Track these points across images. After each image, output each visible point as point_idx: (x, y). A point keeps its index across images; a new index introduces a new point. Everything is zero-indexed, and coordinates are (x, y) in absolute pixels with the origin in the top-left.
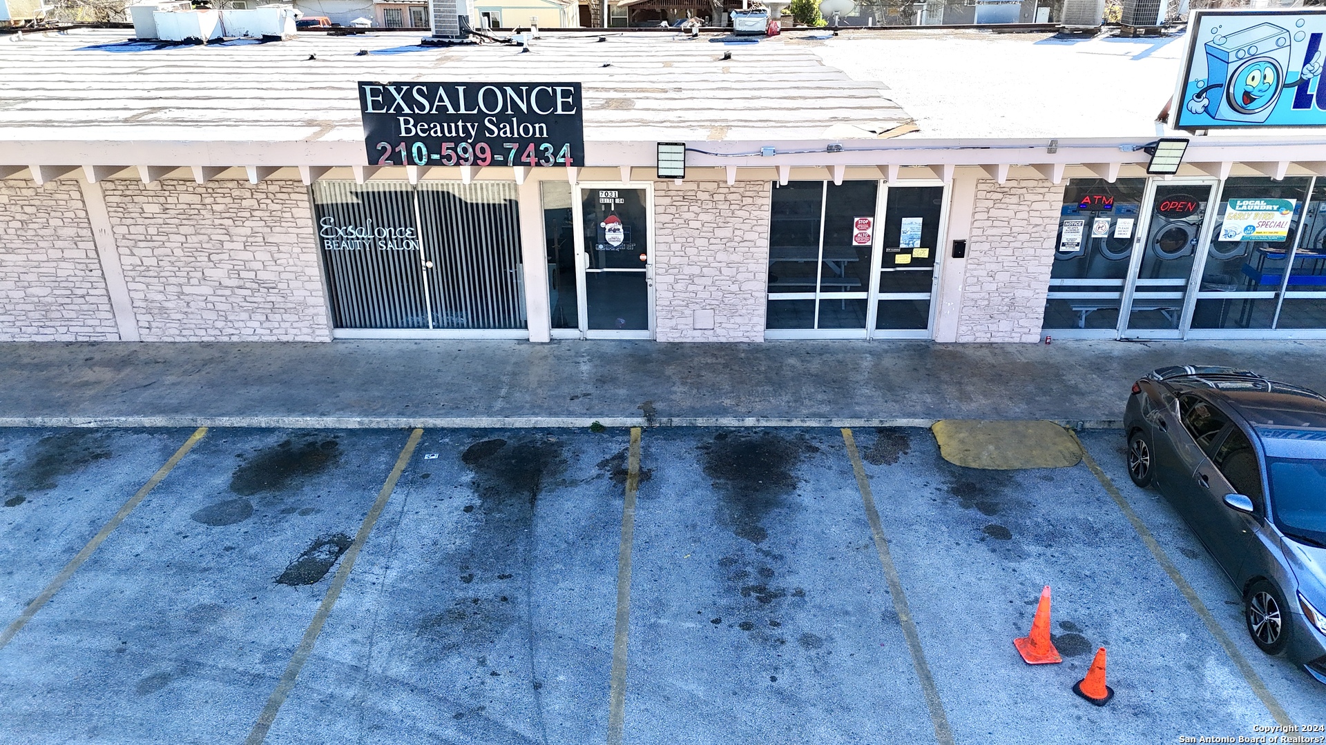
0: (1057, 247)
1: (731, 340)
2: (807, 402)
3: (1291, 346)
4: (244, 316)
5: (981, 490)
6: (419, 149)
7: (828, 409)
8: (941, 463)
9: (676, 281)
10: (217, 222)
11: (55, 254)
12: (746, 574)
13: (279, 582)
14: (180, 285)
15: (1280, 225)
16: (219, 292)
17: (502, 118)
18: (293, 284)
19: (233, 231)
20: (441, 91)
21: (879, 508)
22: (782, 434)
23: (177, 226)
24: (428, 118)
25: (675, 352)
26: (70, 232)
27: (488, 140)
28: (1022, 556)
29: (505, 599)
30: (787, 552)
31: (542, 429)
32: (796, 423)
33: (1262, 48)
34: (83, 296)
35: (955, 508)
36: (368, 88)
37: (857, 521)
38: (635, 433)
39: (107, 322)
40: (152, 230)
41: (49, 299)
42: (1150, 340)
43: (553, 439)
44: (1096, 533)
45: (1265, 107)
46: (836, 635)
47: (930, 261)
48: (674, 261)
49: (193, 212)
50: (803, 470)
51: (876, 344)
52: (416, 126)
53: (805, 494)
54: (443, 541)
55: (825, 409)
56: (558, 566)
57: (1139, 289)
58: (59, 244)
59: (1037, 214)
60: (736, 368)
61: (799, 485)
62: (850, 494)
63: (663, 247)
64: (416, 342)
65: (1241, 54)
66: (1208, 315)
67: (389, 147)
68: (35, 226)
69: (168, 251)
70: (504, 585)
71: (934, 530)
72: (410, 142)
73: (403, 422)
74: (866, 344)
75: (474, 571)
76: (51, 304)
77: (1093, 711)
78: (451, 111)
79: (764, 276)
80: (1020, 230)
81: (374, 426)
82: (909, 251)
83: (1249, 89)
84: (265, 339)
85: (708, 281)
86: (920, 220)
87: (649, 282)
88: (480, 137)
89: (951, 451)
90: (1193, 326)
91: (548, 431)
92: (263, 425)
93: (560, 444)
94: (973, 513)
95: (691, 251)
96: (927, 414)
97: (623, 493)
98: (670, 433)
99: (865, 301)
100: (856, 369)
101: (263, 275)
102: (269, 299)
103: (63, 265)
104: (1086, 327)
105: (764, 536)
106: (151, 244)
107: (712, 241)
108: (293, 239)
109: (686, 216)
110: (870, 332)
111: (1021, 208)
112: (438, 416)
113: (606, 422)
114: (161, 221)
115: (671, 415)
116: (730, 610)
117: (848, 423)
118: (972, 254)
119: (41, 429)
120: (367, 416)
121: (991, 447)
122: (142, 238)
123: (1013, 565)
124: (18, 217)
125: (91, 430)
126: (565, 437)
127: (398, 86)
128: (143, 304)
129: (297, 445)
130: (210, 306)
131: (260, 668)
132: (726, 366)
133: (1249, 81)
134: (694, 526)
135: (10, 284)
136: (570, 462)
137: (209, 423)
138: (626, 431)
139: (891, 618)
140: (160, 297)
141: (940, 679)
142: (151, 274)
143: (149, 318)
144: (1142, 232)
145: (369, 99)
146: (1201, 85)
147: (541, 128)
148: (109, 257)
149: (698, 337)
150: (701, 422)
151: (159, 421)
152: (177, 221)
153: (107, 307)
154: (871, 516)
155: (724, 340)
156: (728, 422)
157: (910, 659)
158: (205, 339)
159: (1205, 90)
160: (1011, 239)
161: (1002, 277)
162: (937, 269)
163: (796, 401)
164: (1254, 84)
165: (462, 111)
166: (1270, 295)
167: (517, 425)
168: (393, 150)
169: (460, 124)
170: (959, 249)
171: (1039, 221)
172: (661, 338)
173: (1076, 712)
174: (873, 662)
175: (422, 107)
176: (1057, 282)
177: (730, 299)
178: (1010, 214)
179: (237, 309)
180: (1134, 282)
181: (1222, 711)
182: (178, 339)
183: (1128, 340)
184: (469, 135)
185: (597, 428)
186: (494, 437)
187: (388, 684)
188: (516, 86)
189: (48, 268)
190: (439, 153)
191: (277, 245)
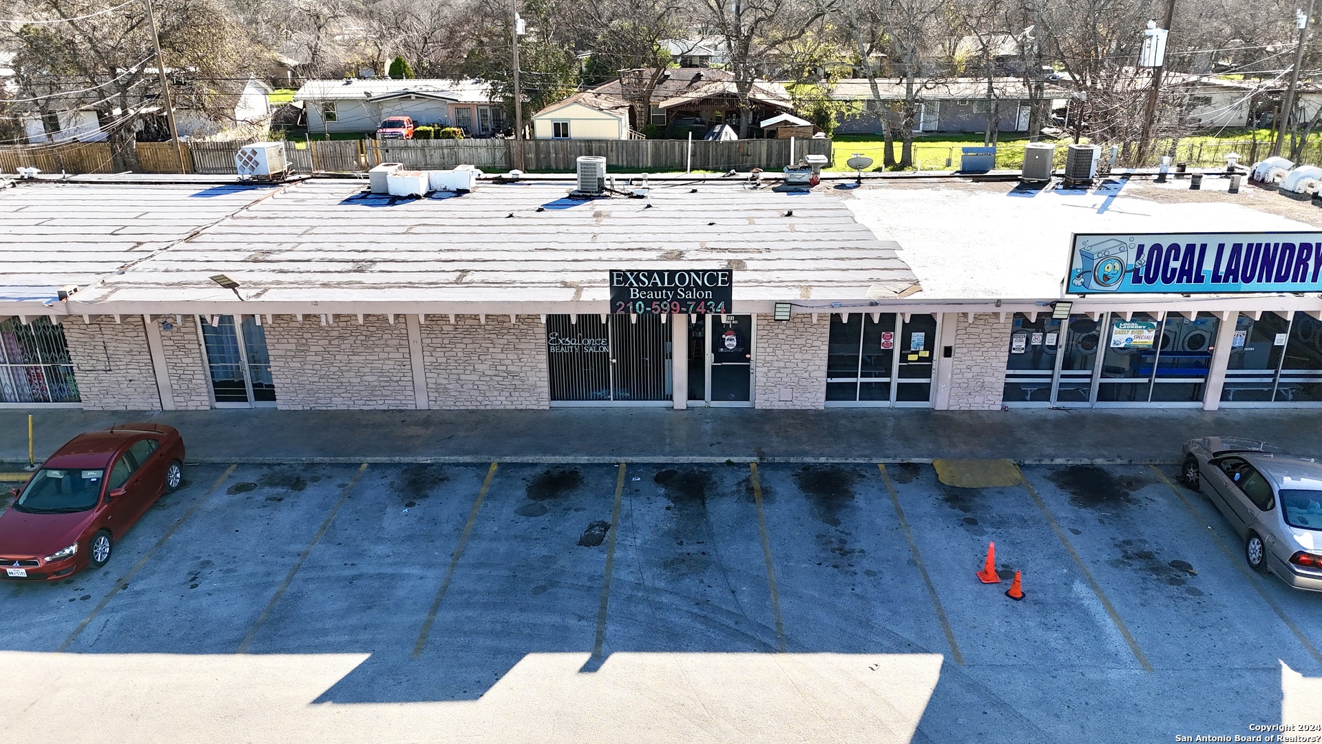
0: (1010, 351)
1: (803, 408)
2: (856, 448)
3: (1161, 412)
4: (496, 393)
5: (962, 499)
6: (640, 305)
7: (869, 452)
8: (939, 484)
9: (769, 371)
10: (487, 336)
11: (383, 355)
12: (832, 542)
13: (579, 545)
14: (459, 374)
15: (1147, 338)
16: (482, 379)
17: (688, 288)
18: (528, 374)
19: (496, 341)
20: (655, 275)
21: (903, 508)
22: (842, 467)
23: (462, 338)
24: (647, 289)
25: (768, 415)
26: (396, 342)
27: (678, 300)
28: (983, 533)
29: (704, 553)
30: (853, 532)
31: (696, 464)
32: (850, 461)
33: (1112, 252)
34: (397, 382)
35: (947, 508)
36: (615, 273)
37: (891, 516)
38: (753, 466)
39: (409, 398)
40: (446, 341)
41: (375, 383)
42: (1071, 409)
43: (705, 470)
44: (1026, 522)
45: (1116, 282)
46: (883, 570)
47: (930, 359)
48: (768, 358)
49: (472, 330)
50: (857, 488)
51: (896, 411)
52: (639, 293)
53: (860, 501)
54: (660, 525)
55: (867, 452)
56: (728, 537)
57: (1062, 376)
58: (387, 349)
59: (997, 331)
60: (809, 426)
61: (856, 496)
62: (886, 501)
63: (762, 350)
64: (603, 409)
65: (1100, 255)
66: (1106, 393)
67: (623, 304)
68: (374, 339)
69: (454, 354)
70: (700, 546)
71: (935, 520)
72: (635, 301)
73: (613, 459)
74: (890, 411)
75: (683, 540)
76: (376, 386)
77: (1014, 603)
78: (660, 285)
79: (825, 368)
80: (987, 340)
81: (596, 461)
82: (917, 352)
83: (1106, 273)
84: (508, 407)
85: (789, 371)
86: (923, 334)
87: (751, 371)
88: (674, 298)
89: (944, 477)
90: (1098, 400)
91: (700, 465)
92: (530, 461)
93: (710, 473)
94: (956, 511)
95: (779, 353)
96: (930, 456)
97: (754, 501)
98: (775, 466)
99: (889, 384)
100: (885, 427)
101: (511, 368)
102: (513, 383)
103: (387, 362)
104: (1031, 400)
105: (840, 523)
106: (444, 349)
107: (792, 346)
108: (532, 346)
109: (776, 331)
110: (892, 403)
111: (986, 327)
112: (634, 456)
113: (734, 459)
114: (452, 336)
115: (773, 456)
116: (826, 559)
117: (882, 461)
118: (956, 355)
119: (398, 465)
120: (591, 456)
121: (968, 475)
122: (440, 345)
123: (978, 537)
124: (364, 333)
125: (429, 465)
126: (711, 469)
127: (632, 272)
128: (434, 386)
129: (555, 473)
130: (476, 387)
131: (589, 584)
132: (802, 425)
133: (1106, 269)
134: (799, 518)
135: (352, 374)
136: (719, 483)
137: (498, 460)
138: (747, 465)
139: (912, 563)
140: (445, 382)
141: (937, 589)
142: (441, 367)
143: (436, 394)
144: (1063, 341)
145: (615, 279)
146: (1079, 271)
147: (709, 294)
148: (417, 359)
149: (782, 406)
150: (792, 460)
151: (468, 459)
152: (462, 336)
153: (411, 388)
154: (900, 513)
155: (799, 408)
156: (809, 460)
157: (923, 581)
158: (469, 408)
159: (1082, 274)
160: (981, 346)
161: (976, 369)
162: (935, 365)
163: (849, 447)
164: (1109, 270)
165: (666, 285)
166: (1146, 380)
167: (681, 461)
168: (625, 305)
169: (664, 292)
170: (948, 352)
171: (998, 335)
172: (758, 407)
173: (1006, 603)
174: (904, 582)
175: (643, 283)
176: (1011, 372)
177: (803, 382)
178: (980, 331)
179: (492, 389)
180: (1059, 372)
181: (1079, 602)
182: (452, 408)
183: (1058, 409)
184: (668, 298)
185: (729, 463)
186: (669, 469)
187: (657, 591)
188: (696, 272)
189: (378, 365)
190: (651, 307)
191: (522, 350)
